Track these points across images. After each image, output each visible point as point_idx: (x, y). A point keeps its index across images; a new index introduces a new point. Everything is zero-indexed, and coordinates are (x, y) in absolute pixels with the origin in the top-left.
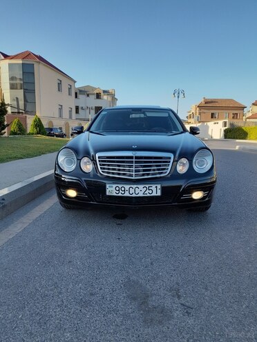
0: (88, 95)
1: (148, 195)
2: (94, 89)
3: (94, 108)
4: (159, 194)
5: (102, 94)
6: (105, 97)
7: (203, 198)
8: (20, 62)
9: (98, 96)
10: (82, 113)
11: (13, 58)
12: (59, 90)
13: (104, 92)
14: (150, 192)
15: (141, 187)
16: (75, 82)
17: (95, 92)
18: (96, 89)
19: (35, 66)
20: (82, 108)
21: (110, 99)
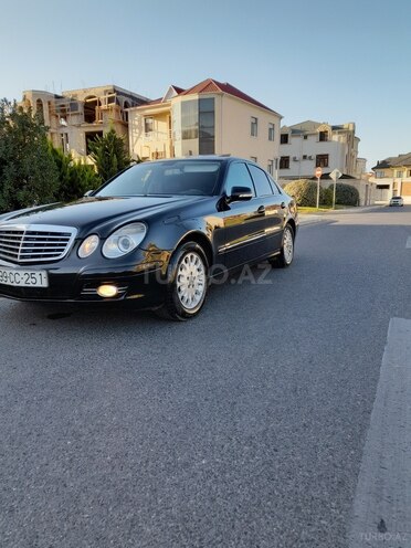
0: (306, 137)
1: (31, 285)
2: (317, 125)
3: (314, 157)
4: (45, 284)
5: (330, 132)
6: (335, 138)
7: (117, 296)
8: (195, 97)
9: (323, 137)
10: (294, 168)
11: (188, 92)
12: (252, 134)
13: (334, 128)
14: (34, 281)
15: (22, 273)
16: (281, 118)
17: (318, 131)
18: (320, 124)
19: (216, 100)
20: (295, 160)
21: (343, 139)
